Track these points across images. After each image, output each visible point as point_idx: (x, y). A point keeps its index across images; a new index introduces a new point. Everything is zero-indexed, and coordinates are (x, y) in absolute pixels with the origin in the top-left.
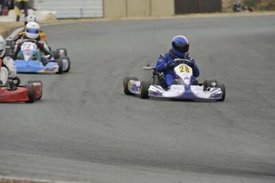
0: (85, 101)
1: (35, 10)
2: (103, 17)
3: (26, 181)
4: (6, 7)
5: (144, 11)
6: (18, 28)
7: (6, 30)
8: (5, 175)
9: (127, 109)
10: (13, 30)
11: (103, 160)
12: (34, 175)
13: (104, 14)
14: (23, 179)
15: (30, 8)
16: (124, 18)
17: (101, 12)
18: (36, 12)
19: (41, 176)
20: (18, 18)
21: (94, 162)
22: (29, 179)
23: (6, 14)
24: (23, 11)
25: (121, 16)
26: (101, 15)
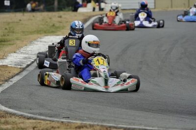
0: (141, 68)
1: (106, 3)
2: (155, 8)
3: (98, 125)
4: (86, 2)
5: (184, 4)
6: (94, 16)
7: (85, 18)
8: (83, 120)
9: (171, 74)
10: (90, 17)
11: (153, 110)
12: (104, 121)
13: (155, 6)
14: (96, 123)
15: (102, 2)
16: (170, 9)
17: (153, 4)
18: (107, 5)
19: (109, 121)
20: (94, 9)
21: (147, 111)
22: (100, 124)
23: (85, 6)
24: (97, 4)
25: (168, 8)
26: (153, 7)
